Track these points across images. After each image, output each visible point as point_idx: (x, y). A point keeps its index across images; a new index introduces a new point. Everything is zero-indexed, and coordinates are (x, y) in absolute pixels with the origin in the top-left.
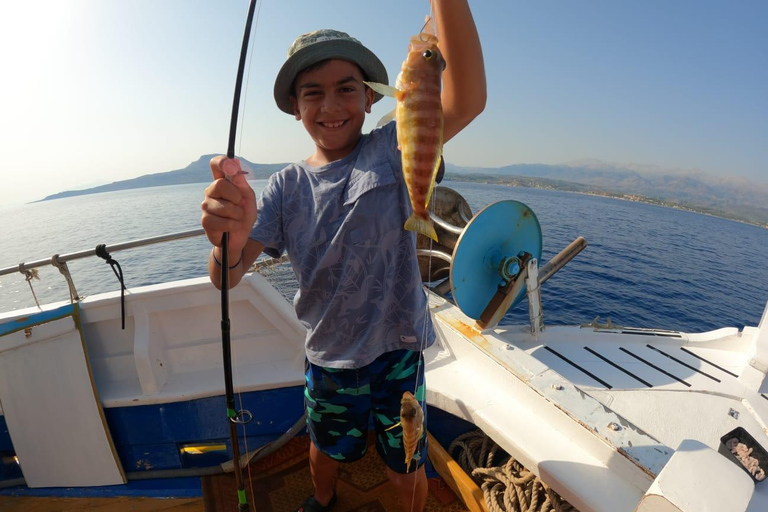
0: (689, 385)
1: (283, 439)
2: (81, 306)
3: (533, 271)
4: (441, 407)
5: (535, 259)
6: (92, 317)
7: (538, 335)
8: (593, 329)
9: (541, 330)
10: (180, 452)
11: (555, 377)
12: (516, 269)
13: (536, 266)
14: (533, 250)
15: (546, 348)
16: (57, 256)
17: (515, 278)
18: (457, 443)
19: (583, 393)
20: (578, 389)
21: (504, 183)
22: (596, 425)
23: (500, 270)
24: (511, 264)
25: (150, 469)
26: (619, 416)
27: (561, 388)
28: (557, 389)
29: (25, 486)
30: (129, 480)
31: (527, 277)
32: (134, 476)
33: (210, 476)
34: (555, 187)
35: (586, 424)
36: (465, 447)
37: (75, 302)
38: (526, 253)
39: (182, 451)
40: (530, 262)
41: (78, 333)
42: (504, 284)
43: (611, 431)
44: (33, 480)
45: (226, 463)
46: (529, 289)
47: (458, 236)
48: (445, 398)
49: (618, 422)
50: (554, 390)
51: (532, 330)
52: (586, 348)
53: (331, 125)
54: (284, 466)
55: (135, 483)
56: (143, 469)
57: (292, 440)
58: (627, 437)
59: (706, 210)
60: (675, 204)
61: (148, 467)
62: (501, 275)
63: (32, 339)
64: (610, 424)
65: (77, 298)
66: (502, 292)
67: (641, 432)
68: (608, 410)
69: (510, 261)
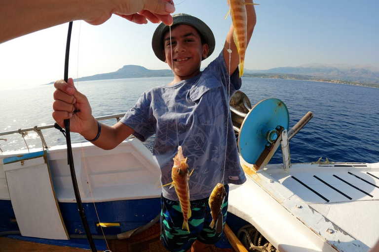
0: (372, 196)
1: (149, 225)
2: (48, 152)
3: (285, 137)
4: (233, 213)
5: (286, 130)
6: (53, 158)
7: (288, 170)
8: (318, 165)
9: (290, 167)
10: (96, 226)
11: (297, 200)
12: (275, 136)
13: (286, 134)
14: (284, 125)
15: (293, 177)
16: (36, 127)
17: (275, 141)
18: (242, 230)
19: (313, 210)
20: (310, 207)
21: (271, 77)
22: (320, 231)
23: (266, 138)
24: (272, 135)
25: (81, 234)
26: (333, 224)
27: (301, 207)
28: (299, 208)
29: (20, 235)
30: (70, 238)
31: (282, 140)
32: (73, 236)
33: (111, 240)
34: (297, 78)
35: (314, 230)
36: (247, 233)
37: (45, 149)
38: (281, 127)
39: (98, 225)
40: (283, 132)
41: (46, 164)
42: (268, 145)
43: (328, 233)
44: (24, 232)
45: (119, 235)
46: (282, 147)
47: (244, 118)
48: (235, 209)
49: (332, 228)
50: (297, 208)
51: (284, 168)
52: (315, 176)
53: (180, 60)
54: (150, 238)
55: (73, 240)
56: (78, 233)
57: (154, 225)
58: (338, 236)
59: (373, 85)
60: (357, 83)
61: (80, 233)
62: (267, 140)
63: (24, 166)
64: (328, 229)
65: (47, 147)
66: (268, 150)
67: (346, 233)
68: (327, 220)
69: (272, 132)
